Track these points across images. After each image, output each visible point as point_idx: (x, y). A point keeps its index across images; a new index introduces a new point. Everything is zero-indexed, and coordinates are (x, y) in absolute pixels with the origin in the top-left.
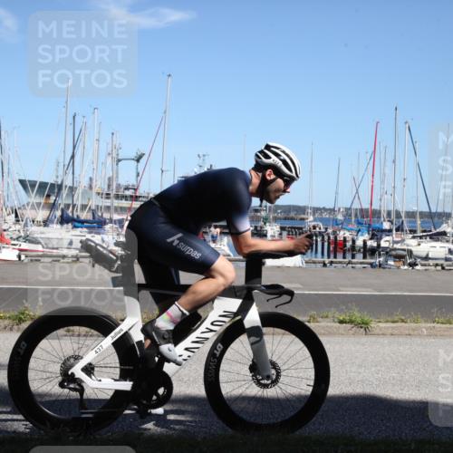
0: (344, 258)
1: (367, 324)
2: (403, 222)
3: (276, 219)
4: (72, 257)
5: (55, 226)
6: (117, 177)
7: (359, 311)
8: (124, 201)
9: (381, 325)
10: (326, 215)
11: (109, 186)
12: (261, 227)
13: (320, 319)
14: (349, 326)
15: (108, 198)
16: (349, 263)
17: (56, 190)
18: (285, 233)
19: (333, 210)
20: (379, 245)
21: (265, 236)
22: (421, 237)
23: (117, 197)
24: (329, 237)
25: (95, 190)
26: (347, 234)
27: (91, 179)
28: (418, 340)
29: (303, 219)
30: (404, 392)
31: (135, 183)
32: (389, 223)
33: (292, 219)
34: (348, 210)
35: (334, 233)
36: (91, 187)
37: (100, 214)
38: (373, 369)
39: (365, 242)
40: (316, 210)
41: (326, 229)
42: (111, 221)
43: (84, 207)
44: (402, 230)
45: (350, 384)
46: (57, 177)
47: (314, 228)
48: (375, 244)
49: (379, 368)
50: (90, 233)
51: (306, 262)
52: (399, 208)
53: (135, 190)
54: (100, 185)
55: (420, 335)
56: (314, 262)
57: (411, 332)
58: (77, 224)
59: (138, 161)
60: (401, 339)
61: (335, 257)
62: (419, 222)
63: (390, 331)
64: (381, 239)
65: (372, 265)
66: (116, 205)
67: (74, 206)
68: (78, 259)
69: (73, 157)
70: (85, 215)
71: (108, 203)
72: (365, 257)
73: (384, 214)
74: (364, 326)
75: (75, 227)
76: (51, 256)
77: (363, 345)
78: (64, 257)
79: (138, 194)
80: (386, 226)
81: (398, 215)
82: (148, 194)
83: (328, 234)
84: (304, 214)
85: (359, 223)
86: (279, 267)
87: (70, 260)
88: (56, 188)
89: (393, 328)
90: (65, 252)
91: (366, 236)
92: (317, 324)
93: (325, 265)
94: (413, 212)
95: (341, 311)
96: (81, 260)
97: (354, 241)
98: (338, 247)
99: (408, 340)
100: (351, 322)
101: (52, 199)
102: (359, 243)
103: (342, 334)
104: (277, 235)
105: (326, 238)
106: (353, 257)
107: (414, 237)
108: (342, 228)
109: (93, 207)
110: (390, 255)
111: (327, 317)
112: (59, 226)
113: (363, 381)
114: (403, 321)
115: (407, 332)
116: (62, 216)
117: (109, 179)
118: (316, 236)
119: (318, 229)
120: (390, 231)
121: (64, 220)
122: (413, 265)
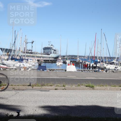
0: (87, 69)
1: (93, 87)
2: (103, 60)
3: (69, 59)
4: (15, 69)
5: (10, 60)
6: (27, 47)
7: (91, 83)
8: (28, 54)
9: (97, 87)
10: (82, 58)
11: (25, 50)
12: (65, 61)
13: (81, 86)
14: (89, 87)
15: (24, 53)
16: (89, 70)
17: (10, 51)
18: (71, 63)
19: (84, 56)
20: (96, 66)
21: (66, 63)
22: (108, 64)
23: (27, 53)
24: (83, 64)
25: (21, 51)
26: (88, 63)
27: (20, 48)
28: (107, 91)
29: (76, 59)
30: (103, 105)
31: (31, 49)
32: (99, 60)
33: (73, 59)
34: (88, 56)
35: (85, 62)
36: (19, 50)
37: (22, 57)
38: (95, 99)
39: (93, 65)
40: (80, 56)
41: (83, 61)
42: (25, 59)
43: (18, 55)
44: (103, 62)
45: (89, 103)
46: (11, 47)
47: (79, 61)
48: (95, 66)
49: (96, 98)
50: (19, 62)
51: (77, 70)
52: (102, 56)
53: (32, 51)
54: (22, 49)
55: (107, 90)
56: (79, 70)
57: (105, 89)
58: (16, 60)
59: (32, 43)
60: (102, 91)
61: (85, 69)
62: (107, 60)
63: (99, 89)
64: (97, 64)
65: (95, 71)
66: (26, 55)
67: (15, 55)
68: (16, 70)
69: (15, 42)
70: (18, 58)
71: (24, 54)
72: (93, 69)
73: (98, 58)
74: (92, 87)
75: (15, 61)
76: (9, 69)
77: (92, 92)
78: (12, 69)
79: (32, 52)
80: (98, 61)
81: (102, 58)
82: (35, 52)
83: (83, 63)
84: (77, 57)
85: (92, 60)
86: (70, 72)
87: (14, 70)
88: (10, 50)
89: (100, 88)
90: (13, 67)
91: (93, 64)
92: (80, 87)
93: (82, 71)
94: (105, 57)
95: (86, 83)
96: (17, 70)
97: (90, 65)
98: (86, 66)
99: (104, 91)
100: (89, 86)
101: (9, 53)
102: (91, 65)
103: (87, 89)
104: (69, 63)
105: (82, 64)
106: (90, 69)
107: (106, 64)
108: (87, 61)
109: (20, 56)
110: (100, 69)
111: (83, 85)
112: (11, 61)
113: (92, 102)
114: (103, 86)
115: (104, 89)
116: (12, 58)
117: (25, 48)
118: (80, 63)
119: (80, 62)
120: (100, 62)
121: (12, 59)
122: (106, 71)
